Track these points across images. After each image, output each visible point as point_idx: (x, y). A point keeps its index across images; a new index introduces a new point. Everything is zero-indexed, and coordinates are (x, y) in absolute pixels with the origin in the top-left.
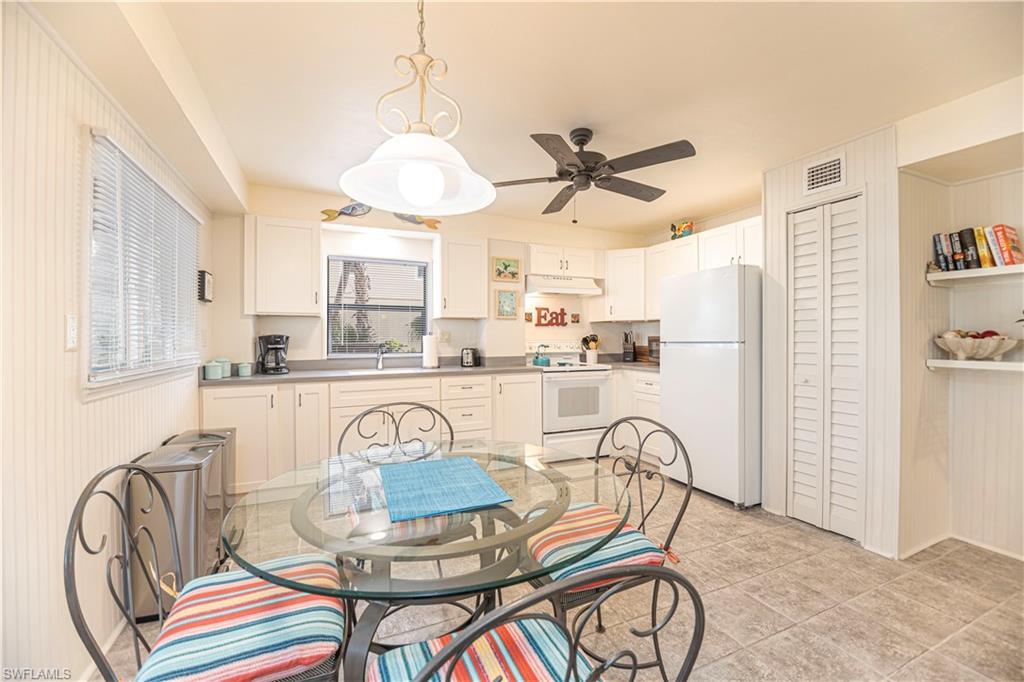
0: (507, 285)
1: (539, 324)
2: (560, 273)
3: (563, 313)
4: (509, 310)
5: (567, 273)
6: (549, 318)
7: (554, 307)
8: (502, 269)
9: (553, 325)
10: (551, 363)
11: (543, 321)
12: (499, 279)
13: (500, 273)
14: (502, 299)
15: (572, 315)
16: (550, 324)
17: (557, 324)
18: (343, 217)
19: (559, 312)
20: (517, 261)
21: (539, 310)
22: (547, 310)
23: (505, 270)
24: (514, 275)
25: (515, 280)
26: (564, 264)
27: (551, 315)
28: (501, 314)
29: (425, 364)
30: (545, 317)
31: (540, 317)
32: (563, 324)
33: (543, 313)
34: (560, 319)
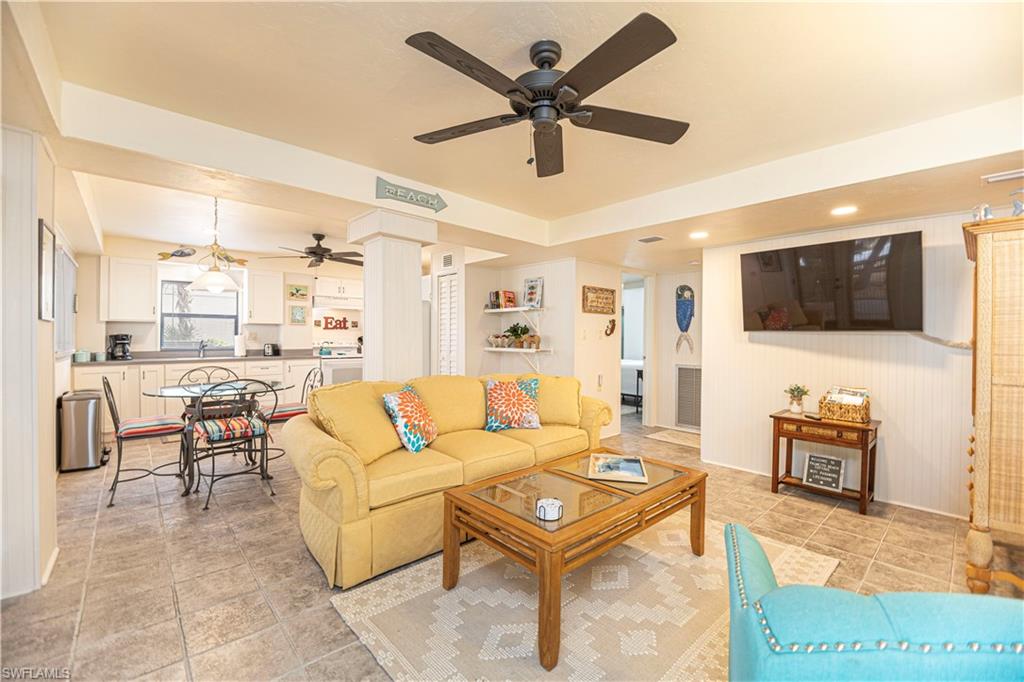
0: (297, 303)
1: (326, 328)
2: (339, 295)
3: (345, 320)
4: (300, 319)
5: (343, 295)
6: (334, 324)
7: (339, 317)
8: (295, 292)
9: (337, 328)
11: (329, 326)
12: (292, 298)
13: (292, 295)
14: (295, 312)
15: (352, 322)
16: (335, 327)
17: (341, 328)
19: (342, 320)
20: (306, 287)
21: (326, 319)
22: (333, 318)
23: (297, 293)
24: (304, 296)
25: (304, 299)
26: (341, 289)
27: (336, 322)
28: (294, 321)
29: (236, 354)
30: (331, 323)
31: (327, 323)
32: (345, 328)
33: (329, 321)
34: (342, 325)
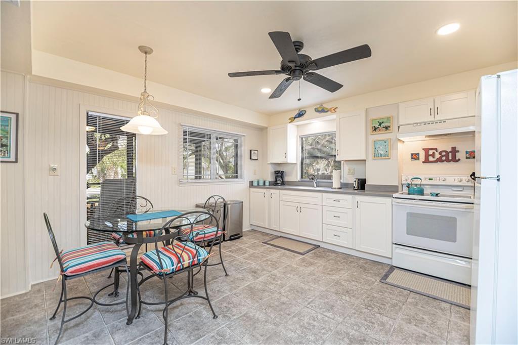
0: (382, 136)
1: (427, 161)
3: (454, 151)
4: (382, 153)
6: (437, 156)
7: (445, 146)
8: (377, 126)
9: (442, 161)
10: (425, 192)
11: (431, 159)
12: (375, 133)
13: (375, 129)
14: (377, 146)
15: (467, 152)
16: (439, 160)
17: (448, 160)
18: (296, 119)
19: (449, 149)
20: (388, 119)
21: (426, 151)
22: (436, 149)
23: (381, 126)
24: (387, 128)
25: (387, 131)
26: (434, 111)
27: (440, 153)
28: (377, 156)
29: (334, 186)
30: (433, 155)
31: (427, 156)
32: (455, 160)
33: (431, 152)
34: (451, 156)
